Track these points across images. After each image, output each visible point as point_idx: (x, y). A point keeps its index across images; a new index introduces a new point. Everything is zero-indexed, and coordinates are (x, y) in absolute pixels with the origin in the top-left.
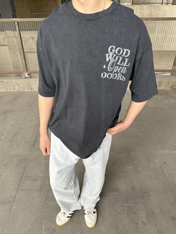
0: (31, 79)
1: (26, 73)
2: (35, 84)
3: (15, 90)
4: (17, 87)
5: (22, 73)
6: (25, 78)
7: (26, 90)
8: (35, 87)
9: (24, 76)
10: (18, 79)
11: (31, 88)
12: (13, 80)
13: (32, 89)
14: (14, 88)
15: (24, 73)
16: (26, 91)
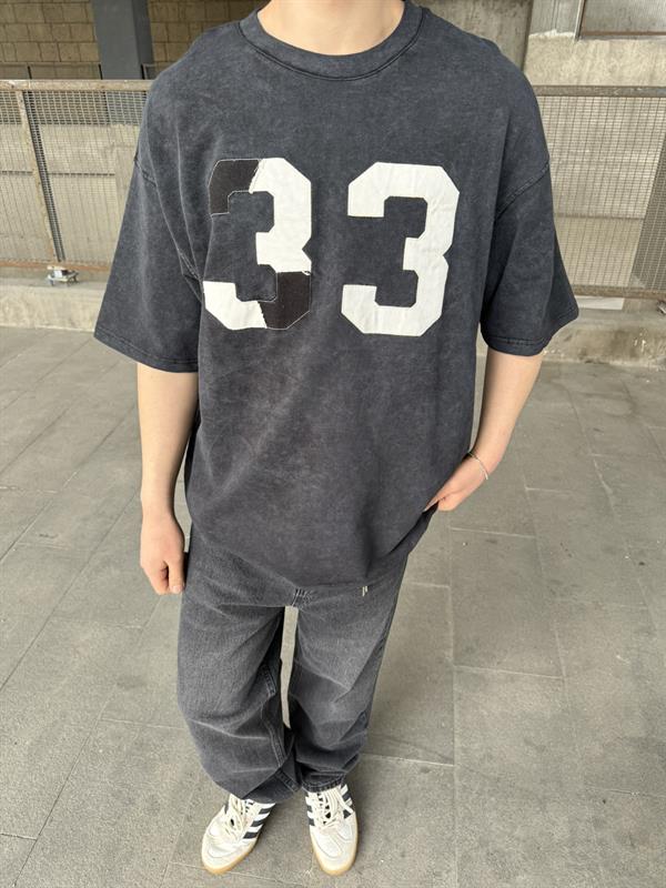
0: (75, 290)
1: (56, 268)
2: (84, 308)
3: (22, 324)
4: (25, 313)
5: (45, 266)
6: (53, 284)
7: (55, 327)
8: (85, 319)
9: (49, 277)
10: (31, 285)
11: (70, 320)
12: (14, 288)
13: (73, 324)
14: (18, 317)
15: (50, 268)
16: (54, 330)
